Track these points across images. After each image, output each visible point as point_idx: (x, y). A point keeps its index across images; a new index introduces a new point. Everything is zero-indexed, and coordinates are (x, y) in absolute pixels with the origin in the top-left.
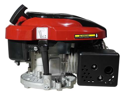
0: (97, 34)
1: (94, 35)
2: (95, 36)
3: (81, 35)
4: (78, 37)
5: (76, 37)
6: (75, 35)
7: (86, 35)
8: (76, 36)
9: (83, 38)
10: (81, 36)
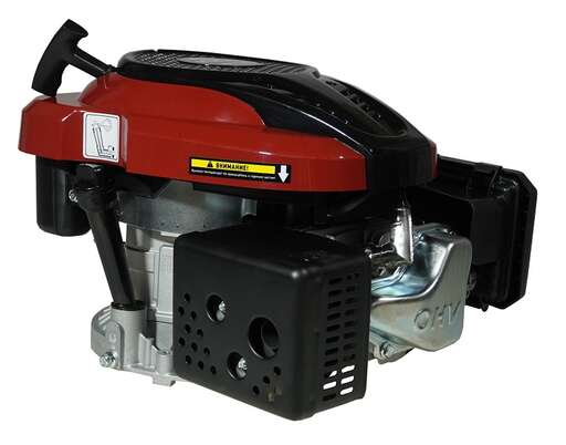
0: (284, 168)
1: (271, 170)
2: (276, 175)
3: (214, 163)
4: (203, 169)
5: (195, 168)
6: (191, 158)
7: (234, 166)
8: (196, 163)
9: (222, 176)
10: (215, 167)
